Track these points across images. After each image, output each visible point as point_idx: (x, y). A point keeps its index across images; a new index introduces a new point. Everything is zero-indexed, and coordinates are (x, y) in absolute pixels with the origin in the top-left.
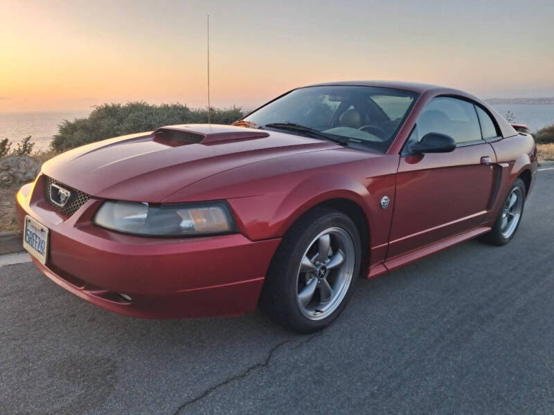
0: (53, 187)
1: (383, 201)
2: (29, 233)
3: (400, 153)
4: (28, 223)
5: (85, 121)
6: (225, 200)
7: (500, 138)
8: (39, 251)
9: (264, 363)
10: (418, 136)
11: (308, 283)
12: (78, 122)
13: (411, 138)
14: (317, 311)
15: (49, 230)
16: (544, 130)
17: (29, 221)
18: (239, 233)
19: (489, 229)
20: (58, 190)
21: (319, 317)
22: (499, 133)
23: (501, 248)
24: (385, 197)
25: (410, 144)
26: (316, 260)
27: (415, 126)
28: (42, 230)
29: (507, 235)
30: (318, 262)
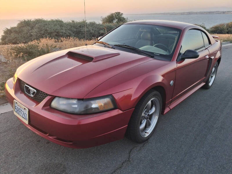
0: (25, 86)
1: (171, 83)
2: (16, 108)
3: (177, 60)
4: (16, 104)
5: (15, 28)
6: (111, 94)
7: (210, 45)
8: (23, 117)
9: (128, 160)
10: (183, 51)
11: (142, 122)
12: (12, 28)
13: (180, 52)
14: (146, 133)
15: (29, 109)
16: (213, 28)
17: (17, 103)
18: (118, 108)
19: (205, 83)
20: (29, 88)
21: (147, 135)
22: (210, 43)
23: (208, 90)
24: (172, 81)
25: (181, 56)
26: (145, 112)
27: (181, 46)
28: (25, 109)
29: (210, 84)
30: (146, 113)
